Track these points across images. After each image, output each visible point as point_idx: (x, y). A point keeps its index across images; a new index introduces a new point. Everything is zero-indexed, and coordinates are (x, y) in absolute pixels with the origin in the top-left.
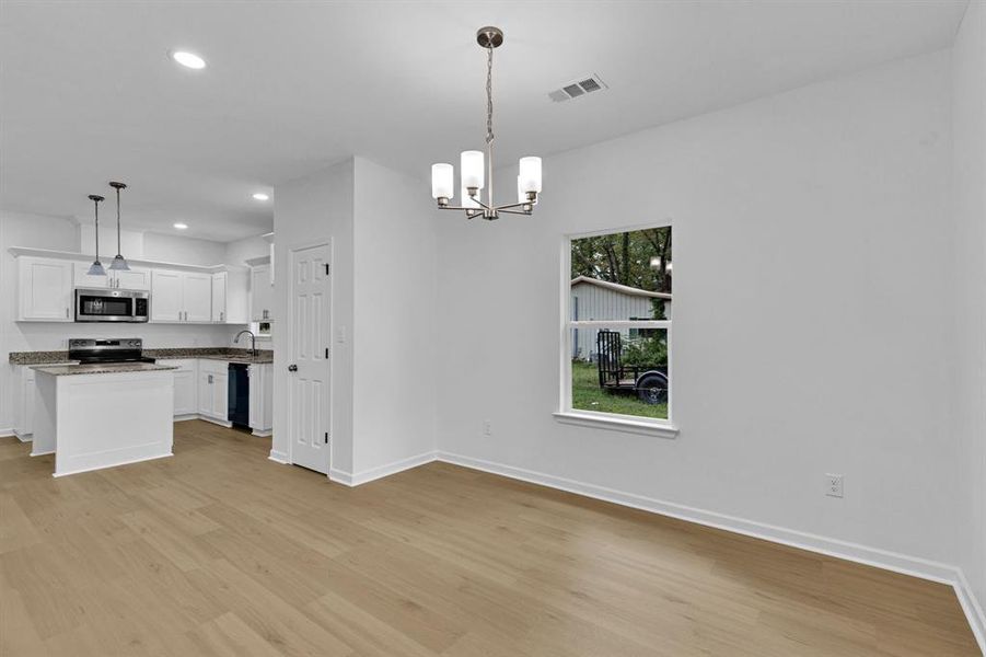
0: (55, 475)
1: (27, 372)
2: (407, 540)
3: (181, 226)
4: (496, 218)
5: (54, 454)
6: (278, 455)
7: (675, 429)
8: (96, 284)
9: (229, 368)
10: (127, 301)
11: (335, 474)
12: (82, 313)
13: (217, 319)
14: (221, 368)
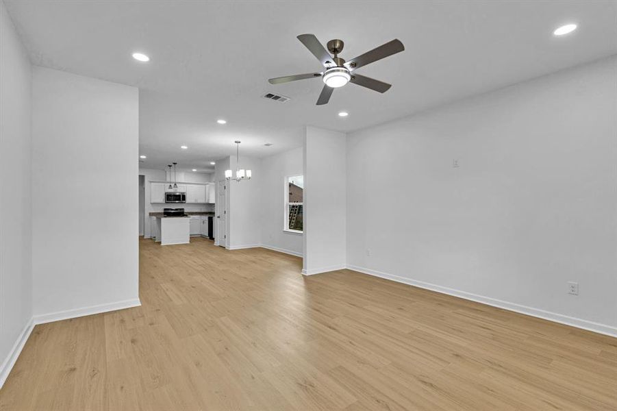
1: (154, 218)
3: (194, 170)
8: (171, 191)
10: (179, 196)
13: (207, 202)
14: (206, 218)
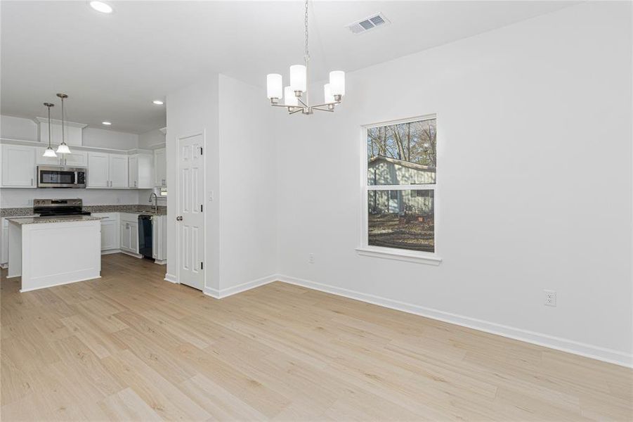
0: (21, 291)
2: (254, 337)
4: (312, 113)
5: (20, 277)
6: (171, 277)
7: (440, 260)
9: (139, 219)
11: (207, 290)
12: (42, 182)
